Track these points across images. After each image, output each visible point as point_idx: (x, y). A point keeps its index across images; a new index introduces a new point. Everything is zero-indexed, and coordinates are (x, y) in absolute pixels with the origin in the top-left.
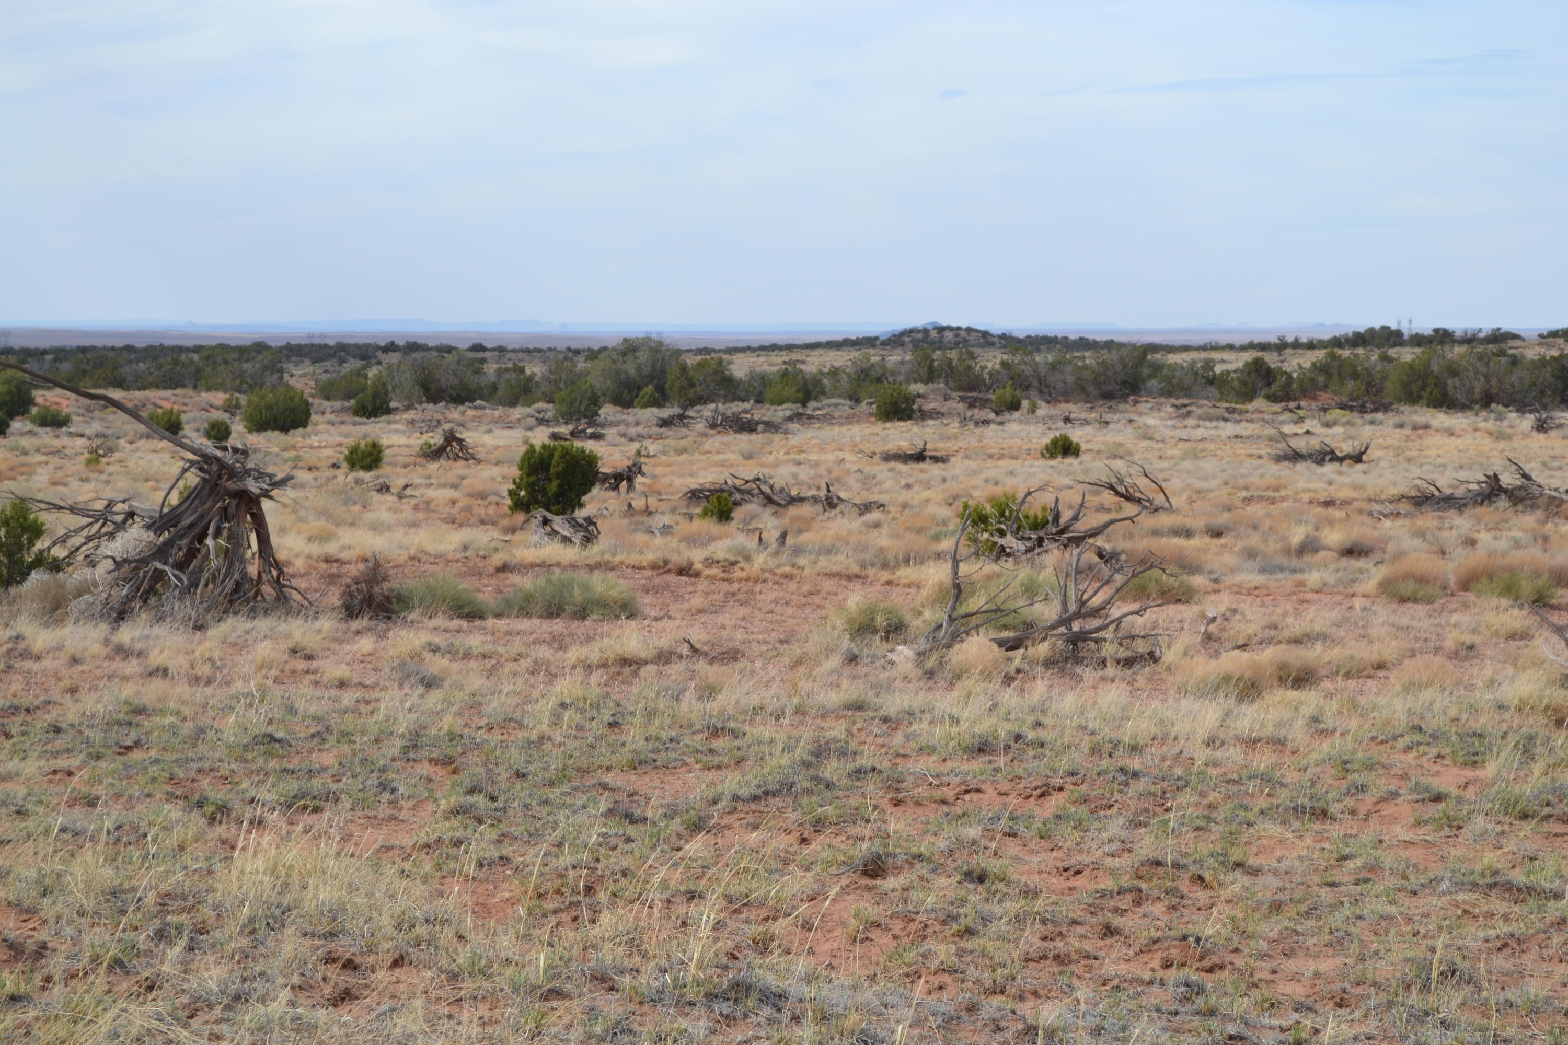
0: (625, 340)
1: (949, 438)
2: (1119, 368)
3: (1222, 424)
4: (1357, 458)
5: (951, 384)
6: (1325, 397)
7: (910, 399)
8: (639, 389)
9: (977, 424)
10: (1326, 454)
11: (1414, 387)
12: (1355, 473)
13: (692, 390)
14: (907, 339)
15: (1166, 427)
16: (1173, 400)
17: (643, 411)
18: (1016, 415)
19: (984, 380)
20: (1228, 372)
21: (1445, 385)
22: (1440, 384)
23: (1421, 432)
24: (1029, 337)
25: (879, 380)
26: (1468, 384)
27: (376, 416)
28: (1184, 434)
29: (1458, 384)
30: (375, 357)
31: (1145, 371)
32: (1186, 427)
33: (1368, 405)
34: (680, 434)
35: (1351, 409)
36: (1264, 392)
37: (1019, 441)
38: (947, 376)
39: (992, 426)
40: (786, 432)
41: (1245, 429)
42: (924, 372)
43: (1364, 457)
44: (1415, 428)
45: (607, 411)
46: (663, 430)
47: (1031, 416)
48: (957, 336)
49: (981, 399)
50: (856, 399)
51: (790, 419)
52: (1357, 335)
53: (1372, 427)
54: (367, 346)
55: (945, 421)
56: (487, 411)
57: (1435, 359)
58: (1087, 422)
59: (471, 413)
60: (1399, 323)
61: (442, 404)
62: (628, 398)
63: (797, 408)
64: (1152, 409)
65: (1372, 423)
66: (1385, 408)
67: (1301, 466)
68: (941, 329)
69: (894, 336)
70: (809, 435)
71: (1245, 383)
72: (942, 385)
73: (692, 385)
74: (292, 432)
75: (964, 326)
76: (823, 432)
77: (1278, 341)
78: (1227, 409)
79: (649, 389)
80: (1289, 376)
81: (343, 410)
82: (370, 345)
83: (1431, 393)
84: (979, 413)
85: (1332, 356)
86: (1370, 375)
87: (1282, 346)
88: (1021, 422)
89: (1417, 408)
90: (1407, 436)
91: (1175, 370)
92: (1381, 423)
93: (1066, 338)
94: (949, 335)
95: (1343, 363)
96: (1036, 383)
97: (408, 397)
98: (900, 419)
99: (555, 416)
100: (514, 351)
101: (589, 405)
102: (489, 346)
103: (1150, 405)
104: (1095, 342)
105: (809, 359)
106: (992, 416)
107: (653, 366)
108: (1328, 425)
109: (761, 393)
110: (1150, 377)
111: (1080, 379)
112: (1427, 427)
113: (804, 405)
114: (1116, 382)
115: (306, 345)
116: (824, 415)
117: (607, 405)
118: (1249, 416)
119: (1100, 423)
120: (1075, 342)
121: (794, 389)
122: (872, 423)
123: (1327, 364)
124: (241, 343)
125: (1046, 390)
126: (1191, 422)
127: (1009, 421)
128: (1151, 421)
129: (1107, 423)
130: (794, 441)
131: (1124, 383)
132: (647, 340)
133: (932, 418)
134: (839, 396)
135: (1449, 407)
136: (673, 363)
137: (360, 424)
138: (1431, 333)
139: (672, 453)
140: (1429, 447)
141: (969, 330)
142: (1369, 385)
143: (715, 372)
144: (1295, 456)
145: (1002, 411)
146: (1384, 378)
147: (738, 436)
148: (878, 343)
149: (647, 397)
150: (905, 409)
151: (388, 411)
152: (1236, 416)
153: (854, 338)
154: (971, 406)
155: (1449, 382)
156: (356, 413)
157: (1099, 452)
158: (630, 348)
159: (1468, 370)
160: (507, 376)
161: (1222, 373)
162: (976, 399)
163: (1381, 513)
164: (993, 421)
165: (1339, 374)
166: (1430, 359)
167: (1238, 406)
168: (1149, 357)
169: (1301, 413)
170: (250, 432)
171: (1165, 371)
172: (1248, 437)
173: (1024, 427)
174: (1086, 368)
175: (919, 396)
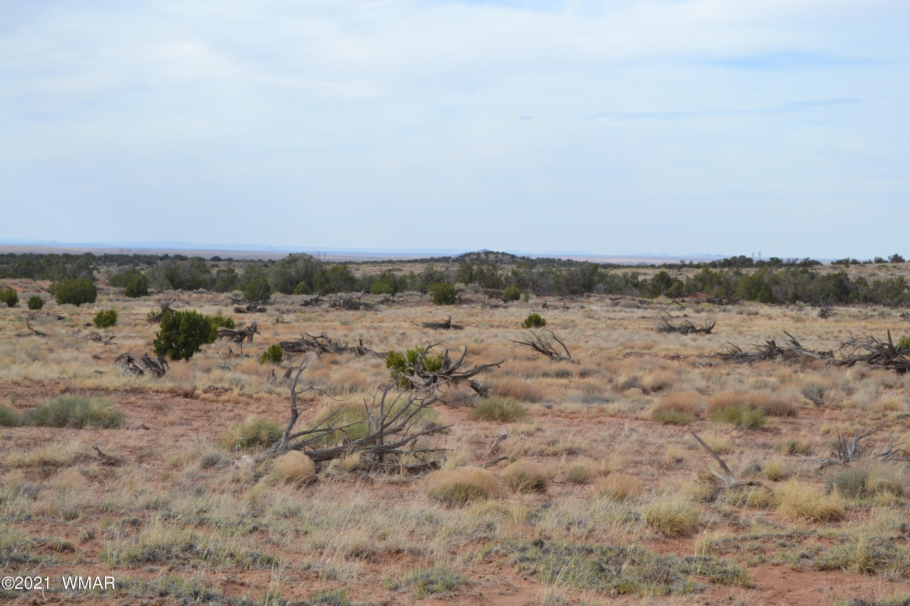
0: (291, 255)
1: (473, 315)
2: (580, 276)
3: (636, 310)
4: (708, 331)
5: (482, 284)
6: (702, 296)
7: (453, 292)
8: (298, 283)
9: (492, 307)
10: (689, 328)
11: (753, 291)
12: (703, 340)
13: (328, 285)
14: (467, 259)
15: (603, 311)
16: (611, 296)
17: (298, 296)
18: (516, 302)
19: (502, 282)
20: (646, 281)
21: (771, 290)
22: (768, 289)
23: (752, 316)
24: (538, 259)
25: (438, 281)
26: (784, 289)
27: (139, 297)
28: (612, 315)
29: (778, 289)
30: (156, 263)
31: (596, 278)
32: (614, 311)
33: (724, 300)
34: (313, 310)
35: (714, 302)
36: (665, 292)
37: (514, 318)
38: (480, 279)
39: (501, 309)
40: (377, 310)
41: (649, 313)
42: (467, 277)
43: (712, 331)
44: (749, 314)
45: (276, 296)
46: (303, 307)
47: (525, 303)
48: (497, 257)
49: (497, 293)
50: (424, 291)
51: (382, 302)
52: (726, 260)
53: (724, 313)
54: (152, 257)
55: (473, 305)
56: (204, 295)
57: (766, 274)
58: (556, 308)
59: (194, 295)
60: (753, 254)
61: (180, 290)
62: (290, 288)
63: (388, 296)
64: (598, 301)
65: (724, 311)
66: (734, 302)
67: (672, 336)
68: (487, 253)
69: (460, 256)
70: (390, 312)
71: (655, 287)
72: (477, 285)
73: (328, 282)
74: (82, 305)
75: (501, 251)
76: (399, 311)
77: (680, 264)
78: (641, 302)
79: (303, 283)
80: (681, 283)
81: (121, 292)
82: (153, 256)
83: (762, 294)
84: (494, 301)
85: (707, 272)
86: (728, 283)
87: (682, 266)
88: (518, 307)
89: (753, 303)
90: (744, 319)
91: (615, 278)
92: (730, 311)
93: (560, 260)
94: (492, 257)
95: (713, 276)
96: (531, 284)
97: (161, 286)
98: (447, 304)
99: (244, 298)
100: (238, 261)
101: (264, 292)
102: (223, 258)
103: (597, 298)
104: (577, 262)
105: (404, 268)
106: (502, 303)
107: (306, 270)
108: (698, 312)
109: (369, 287)
110: (599, 282)
111: (558, 282)
112: (756, 314)
113: (393, 295)
114: (579, 285)
115: (115, 255)
116: (402, 301)
117: (277, 292)
118: (653, 305)
119: (564, 308)
120: (565, 262)
121: (388, 285)
122: (430, 306)
123: (703, 276)
124: (78, 253)
125: (536, 288)
126: (618, 308)
127: (510, 306)
128: (594, 307)
129: (568, 308)
130: (380, 315)
131: (584, 285)
132: (303, 255)
133: (466, 303)
134: (415, 290)
135: (773, 302)
136: (318, 269)
137: (128, 301)
138: (769, 260)
139: (302, 321)
140: (755, 325)
141: (504, 254)
142: (728, 289)
143: (342, 274)
144: (671, 329)
145: (508, 300)
146: (736, 285)
147: (348, 312)
148: (450, 260)
149: (301, 288)
150: (450, 298)
151: (146, 294)
152: (646, 306)
153: (437, 257)
154: (491, 297)
155: (773, 288)
156: (127, 295)
157: (558, 325)
158: (292, 259)
159: (784, 281)
160: (223, 275)
161: (643, 281)
162: (494, 293)
163: (700, 364)
164: (501, 306)
165: (710, 282)
166: (763, 275)
167: (646, 299)
168: (599, 270)
169: (684, 304)
170: (59, 304)
171: (608, 279)
172: (649, 318)
173: (519, 309)
174: (562, 276)
175: (460, 290)
